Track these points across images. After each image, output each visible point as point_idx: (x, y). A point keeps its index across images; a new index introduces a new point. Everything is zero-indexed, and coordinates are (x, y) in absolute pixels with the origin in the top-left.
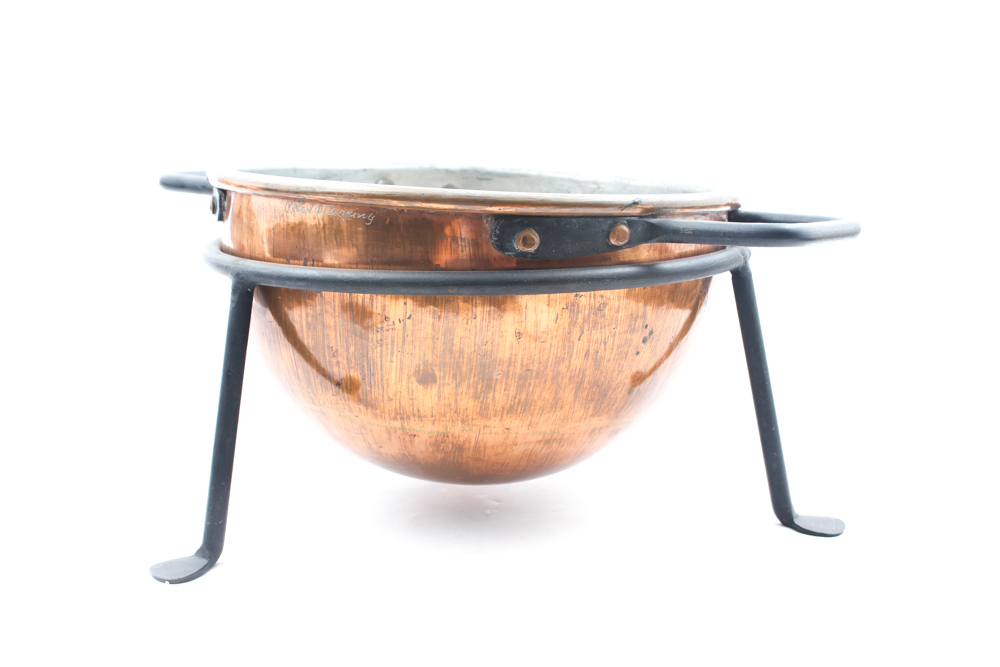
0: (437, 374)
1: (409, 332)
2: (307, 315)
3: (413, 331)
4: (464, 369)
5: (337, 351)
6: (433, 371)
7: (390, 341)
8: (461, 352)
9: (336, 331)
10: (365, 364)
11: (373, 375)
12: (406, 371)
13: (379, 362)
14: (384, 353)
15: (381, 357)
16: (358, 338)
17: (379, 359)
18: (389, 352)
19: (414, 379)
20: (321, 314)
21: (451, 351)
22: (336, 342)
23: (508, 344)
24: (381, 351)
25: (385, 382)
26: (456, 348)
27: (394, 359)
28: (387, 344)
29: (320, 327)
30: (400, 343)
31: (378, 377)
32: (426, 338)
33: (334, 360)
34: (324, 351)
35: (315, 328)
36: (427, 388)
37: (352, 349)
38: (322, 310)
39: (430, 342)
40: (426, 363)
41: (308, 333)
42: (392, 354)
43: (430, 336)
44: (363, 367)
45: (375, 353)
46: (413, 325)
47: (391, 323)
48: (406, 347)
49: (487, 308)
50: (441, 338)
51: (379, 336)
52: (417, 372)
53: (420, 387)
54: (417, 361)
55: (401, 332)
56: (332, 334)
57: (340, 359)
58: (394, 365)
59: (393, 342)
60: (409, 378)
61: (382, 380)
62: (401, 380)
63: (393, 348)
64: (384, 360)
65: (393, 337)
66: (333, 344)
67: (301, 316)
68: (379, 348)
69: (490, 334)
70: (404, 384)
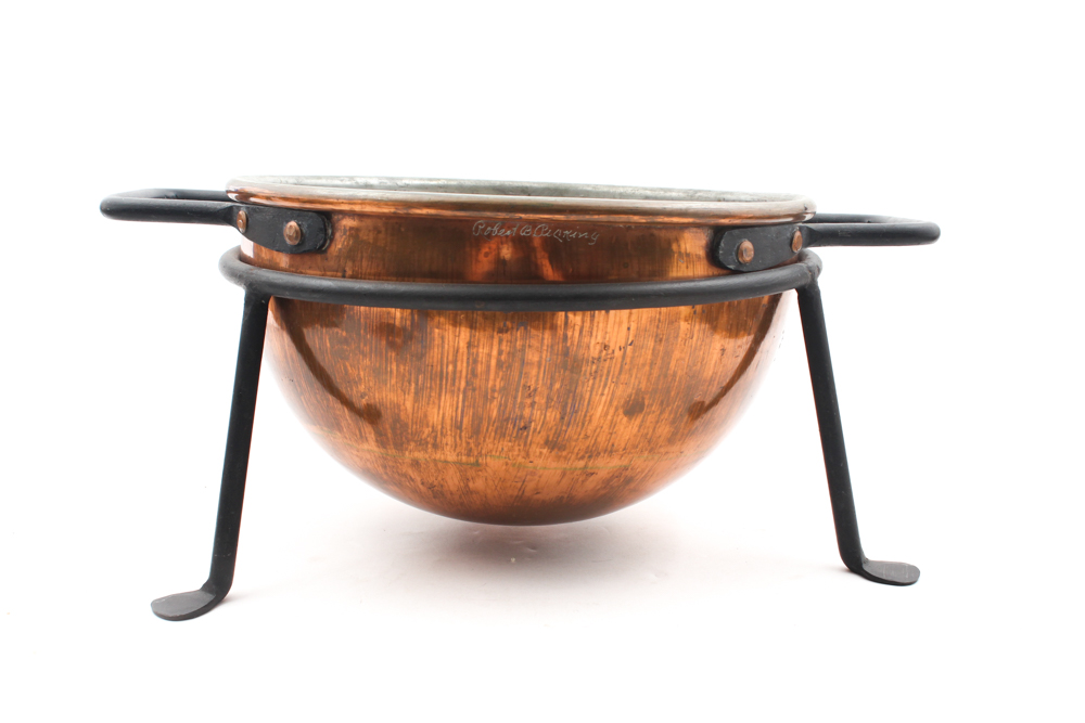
0: (646, 402)
1: (628, 360)
2: (500, 352)
3: (633, 358)
4: (673, 394)
5: (535, 390)
6: (643, 399)
7: (605, 371)
8: (674, 375)
9: (539, 367)
10: (570, 401)
11: (576, 412)
12: (615, 403)
13: (587, 396)
14: (596, 386)
15: (591, 392)
16: (567, 373)
17: (588, 393)
18: (602, 384)
19: (621, 411)
20: (523, 350)
21: (665, 376)
22: (537, 380)
23: (713, 362)
24: (593, 384)
25: (588, 418)
26: (671, 372)
27: (606, 392)
28: (601, 376)
29: (517, 365)
30: (617, 373)
31: (581, 414)
32: (644, 365)
33: (529, 401)
34: (517, 391)
35: (510, 367)
36: (630, 419)
37: (557, 386)
38: (524, 346)
39: (647, 368)
40: (638, 392)
41: (497, 373)
42: (605, 385)
43: (648, 361)
44: (567, 403)
45: (585, 389)
46: (634, 351)
47: (610, 351)
48: (622, 377)
49: (703, 326)
50: (659, 362)
51: (594, 367)
52: (627, 402)
53: (625, 419)
54: (629, 390)
55: (620, 360)
56: (534, 372)
57: (537, 399)
58: (604, 398)
59: (609, 372)
60: (617, 409)
61: (585, 416)
62: (607, 414)
63: (607, 379)
64: (594, 393)
65: (609, 368)
66: (532, 383)
67: (489, 355)
68: (591, 382)
69: (701, 353)
70: (609, 417)
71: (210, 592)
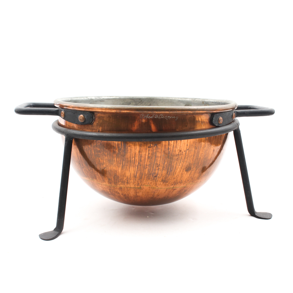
0: (192, 167)
1: (187, 155)
2: (149, 154)
3: (188, 154)
4: (199, 164)
5: (159, 165)
6: (191, 166)
7: (180, 158)
9: (161, 158)
10: (170, 168)
11: (171, 171)
12: (183, 168)
13: (175, 166)
14: (177, 163)
15: (176, 165)
16: (169, 159)
17: (175, 165)
18: (179, 162)
19: (184, 170)
20: (156, 153)
21: (198, 159)
22: (160, 162)
23: (211, 154)
24: (177, 162)
25: (175, 173)
26: (199, 158)
27: (180, 164)
28: (179, 160)
29: (154, 157)
30: (184, 159)
31: (173, 171)
32: (191, 156)
33: (157, 168)
34: (154, 165)
35: (152, 158)
36: (187, 172)
37: (166, 163)
38: (156, 152)
39: (192, 157)
40: (190, 164)
41: (148, 160)
42: (180, 162)
43: (193, 155)
44: (169, 168)
45: (174, 164)
46: (189, 152)
47: (182, 152)
48: (185, 160)
49: (208, 143)
50: (196, 155)
51: (177, 157)
52: (186, 167)
53: (186, 172)
54: (187, 164)
55: (184, 155)
56: (159, 159)
57: (160, 168)
58: (180, 166)
59: (181, 158)
60: (183, 170)
61: (174, 172)
62: (180, 171)
63: (181, 161)
64: (177, 165)
65: (181, 157)
66: (158, 163)
67: (145, 155)
68: (176, 162)
69: (208, 151)
70: (181, 172)
71: (57, 231)
